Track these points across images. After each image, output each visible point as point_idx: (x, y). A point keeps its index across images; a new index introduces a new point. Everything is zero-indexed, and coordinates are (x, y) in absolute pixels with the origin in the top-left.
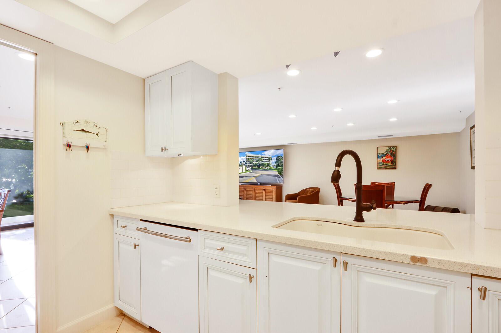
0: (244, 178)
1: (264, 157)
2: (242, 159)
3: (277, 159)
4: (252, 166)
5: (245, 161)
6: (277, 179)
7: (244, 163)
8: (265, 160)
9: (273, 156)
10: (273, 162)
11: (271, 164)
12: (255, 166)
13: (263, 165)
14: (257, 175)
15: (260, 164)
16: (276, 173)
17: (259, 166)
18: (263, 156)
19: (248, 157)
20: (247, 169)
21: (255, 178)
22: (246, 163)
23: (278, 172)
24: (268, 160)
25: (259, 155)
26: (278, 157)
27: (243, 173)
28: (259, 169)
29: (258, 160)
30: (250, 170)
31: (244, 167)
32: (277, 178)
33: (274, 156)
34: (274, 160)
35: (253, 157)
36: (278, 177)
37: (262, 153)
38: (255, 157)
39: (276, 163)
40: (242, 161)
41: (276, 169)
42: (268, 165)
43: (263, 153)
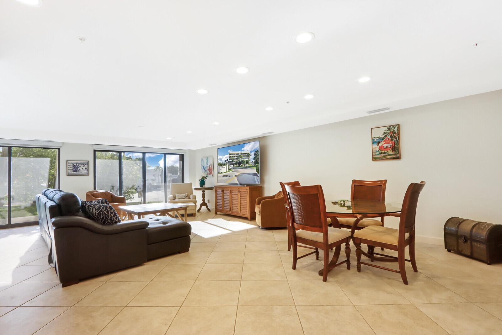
0: (228, 177)
1: (243, 154)
2: (226, 158)
3: (255, 154)
4: (234, 165)
5: (229, 160)
6: (255, 178)
7: (228, 161)
8: (245, 156)
9: (251, 152)
10: (251, 159)
11: (250, 161)
12: (236, 164)
13: (243, 162)
14: (237, 174)
15: (240, 162)
16: (254, 171)
17: (239, 164)
18: (243, 152)
19: (231, 154)
20: (230, 168)
21: (236, 177)
22: (229, 162)
23: (256, 169)
24: (247, 156)
25: (239, 152)
26: (256, 152)
27: (227, 172)
28: (240, 167)
29: (239, 157)
30: (232, 169)
31: (227, 165)
32: (255, 176)
33: (253, 151)
34: (252, 156)
35: (234, 154)
36: (257, 176)
37: (241, 149)
38: (236, 154)
39: (254, 159)
40: (226, 160)
41: (255, 166)
42: (247, 162)
43: (243, 149)
